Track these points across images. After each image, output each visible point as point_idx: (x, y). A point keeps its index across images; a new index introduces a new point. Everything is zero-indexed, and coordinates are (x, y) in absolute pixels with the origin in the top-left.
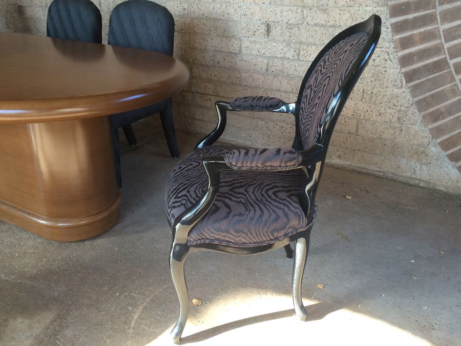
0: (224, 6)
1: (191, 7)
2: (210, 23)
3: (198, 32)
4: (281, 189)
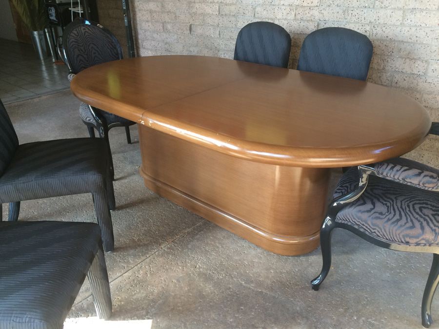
2: (393, 45)
4: (429, 207)
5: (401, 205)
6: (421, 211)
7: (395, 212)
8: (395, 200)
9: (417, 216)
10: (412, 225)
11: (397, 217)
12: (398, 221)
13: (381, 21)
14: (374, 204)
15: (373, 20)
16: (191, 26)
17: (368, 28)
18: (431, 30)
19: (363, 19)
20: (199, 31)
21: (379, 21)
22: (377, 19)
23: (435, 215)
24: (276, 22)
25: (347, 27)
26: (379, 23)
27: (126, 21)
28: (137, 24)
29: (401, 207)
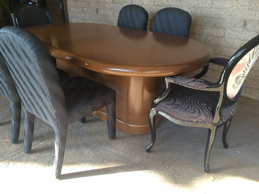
0: (218, 10)
2: (207, 19)
4: (205, 102)
5: (190, 100)
6: (200, 104)
7: (186, 104)
8: (187, 98)
9: (197, 106)
10: (194, 111)
11: (187, 107)
12: (187, 109)
13: (200, 6)
14: (175, 100)
15: (195, 5)
16: (97, 9)
17: (193, 10)
18: (227, 11)
19: (190, 4)
20: (101, 12)
21: (199, 6)
22: (198, 5)
23: (208, 106)
24: (144, 7)
25: (182, 9)
26: (199, 7)
27: (61, 6)
28: (67, 8)
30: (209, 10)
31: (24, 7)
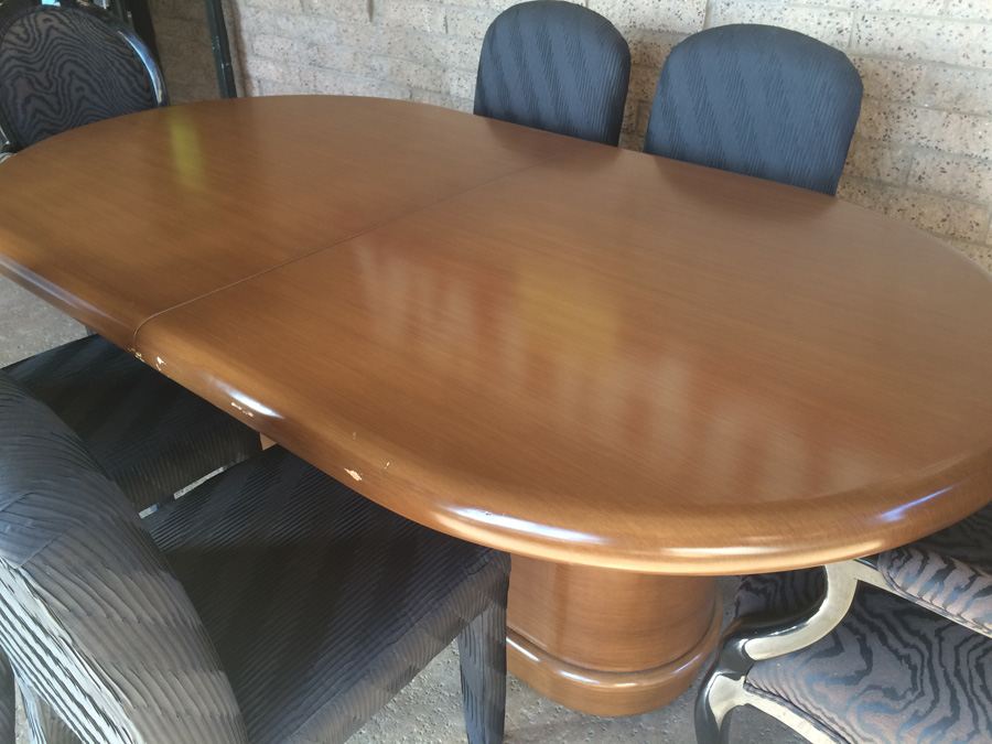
1: (862, 27)
2: (916, 73)
3: (872, 94)
5: (957, 662)
7: (936, 689)
8: (935, 641)
11: (944, 710)
12: (947, 722)
14: (867, 653)
20: (392, 14)
29: (957, 673)
30: (933, 28)
31: (23, 25)
